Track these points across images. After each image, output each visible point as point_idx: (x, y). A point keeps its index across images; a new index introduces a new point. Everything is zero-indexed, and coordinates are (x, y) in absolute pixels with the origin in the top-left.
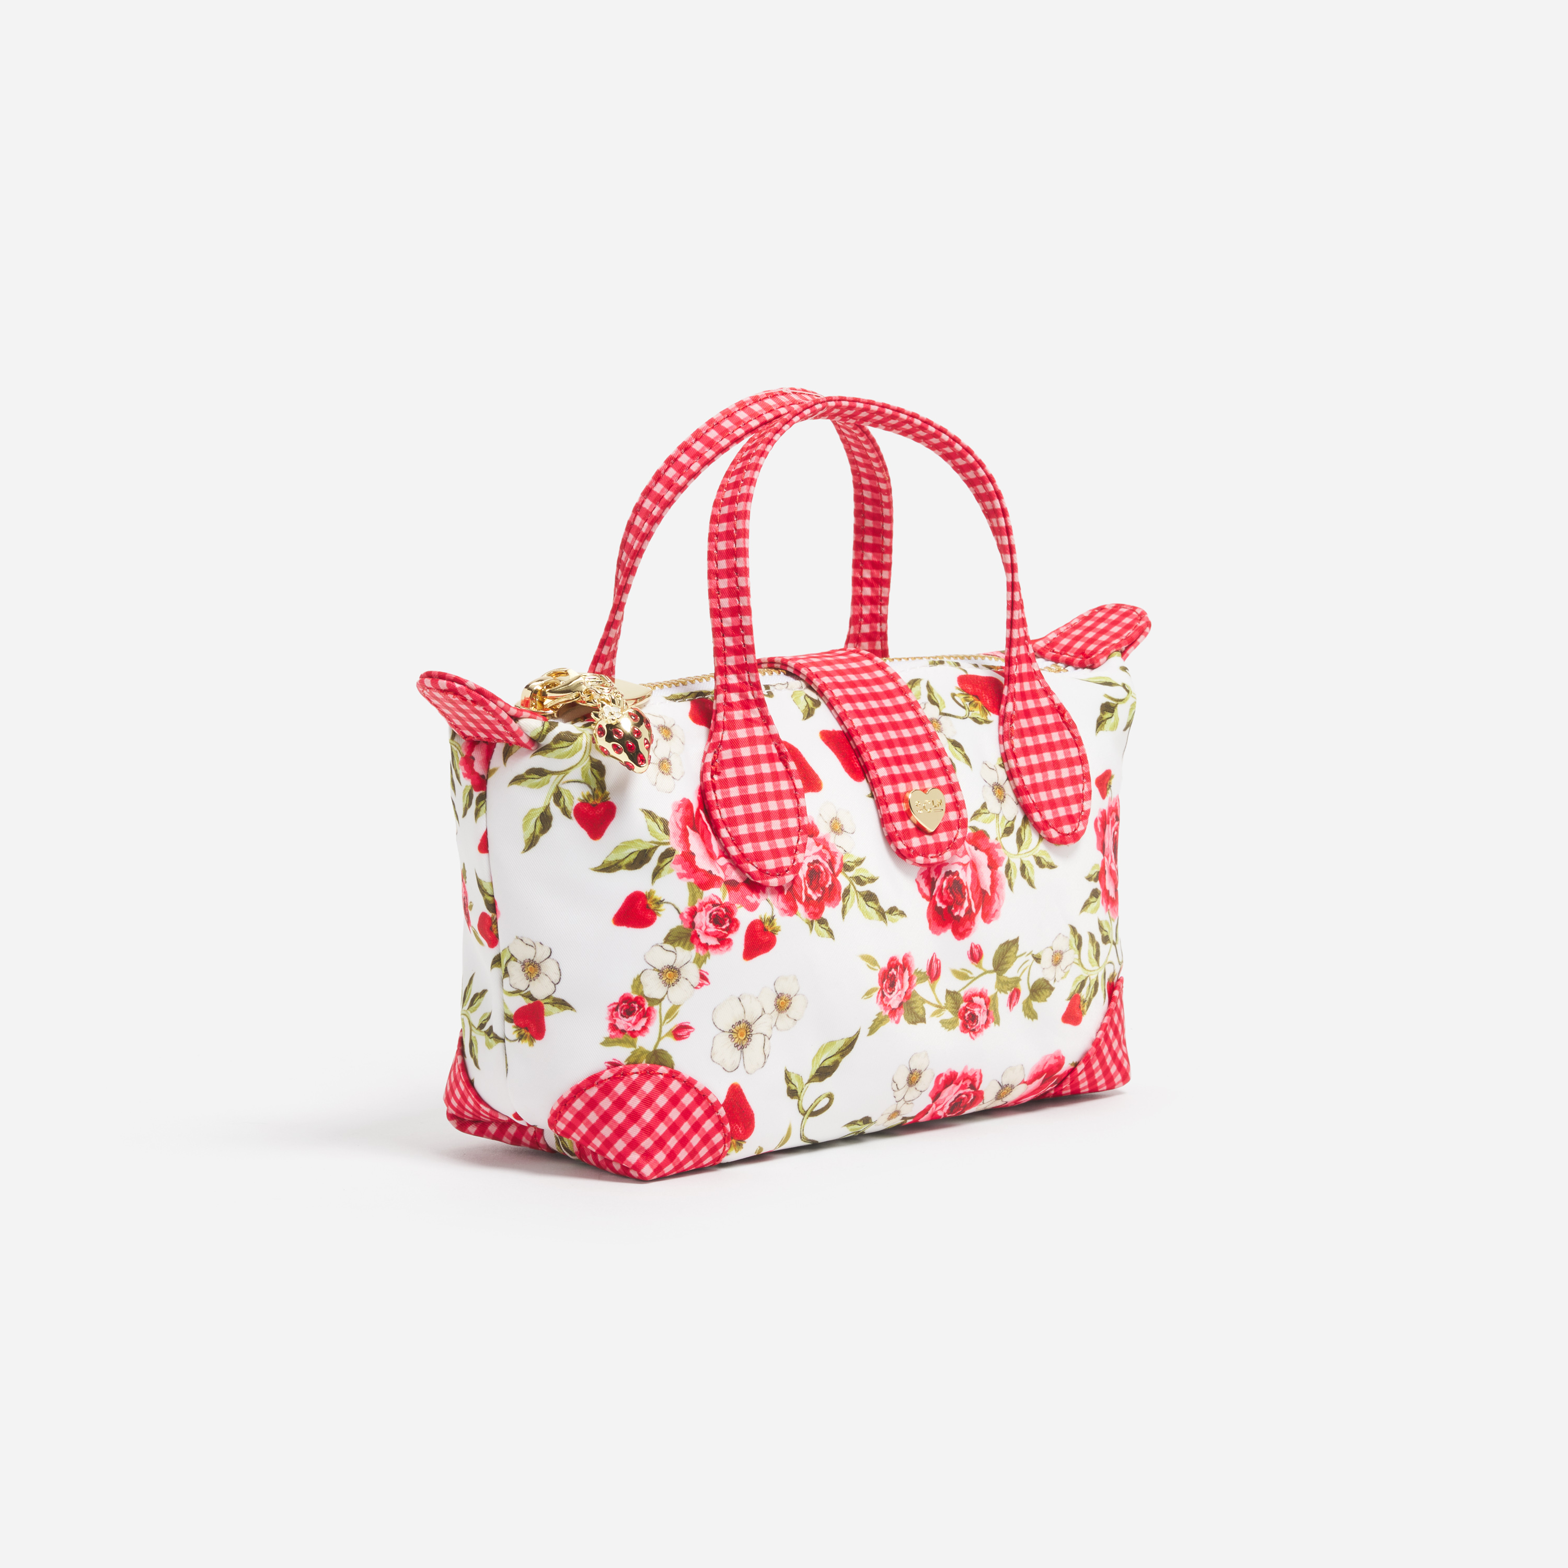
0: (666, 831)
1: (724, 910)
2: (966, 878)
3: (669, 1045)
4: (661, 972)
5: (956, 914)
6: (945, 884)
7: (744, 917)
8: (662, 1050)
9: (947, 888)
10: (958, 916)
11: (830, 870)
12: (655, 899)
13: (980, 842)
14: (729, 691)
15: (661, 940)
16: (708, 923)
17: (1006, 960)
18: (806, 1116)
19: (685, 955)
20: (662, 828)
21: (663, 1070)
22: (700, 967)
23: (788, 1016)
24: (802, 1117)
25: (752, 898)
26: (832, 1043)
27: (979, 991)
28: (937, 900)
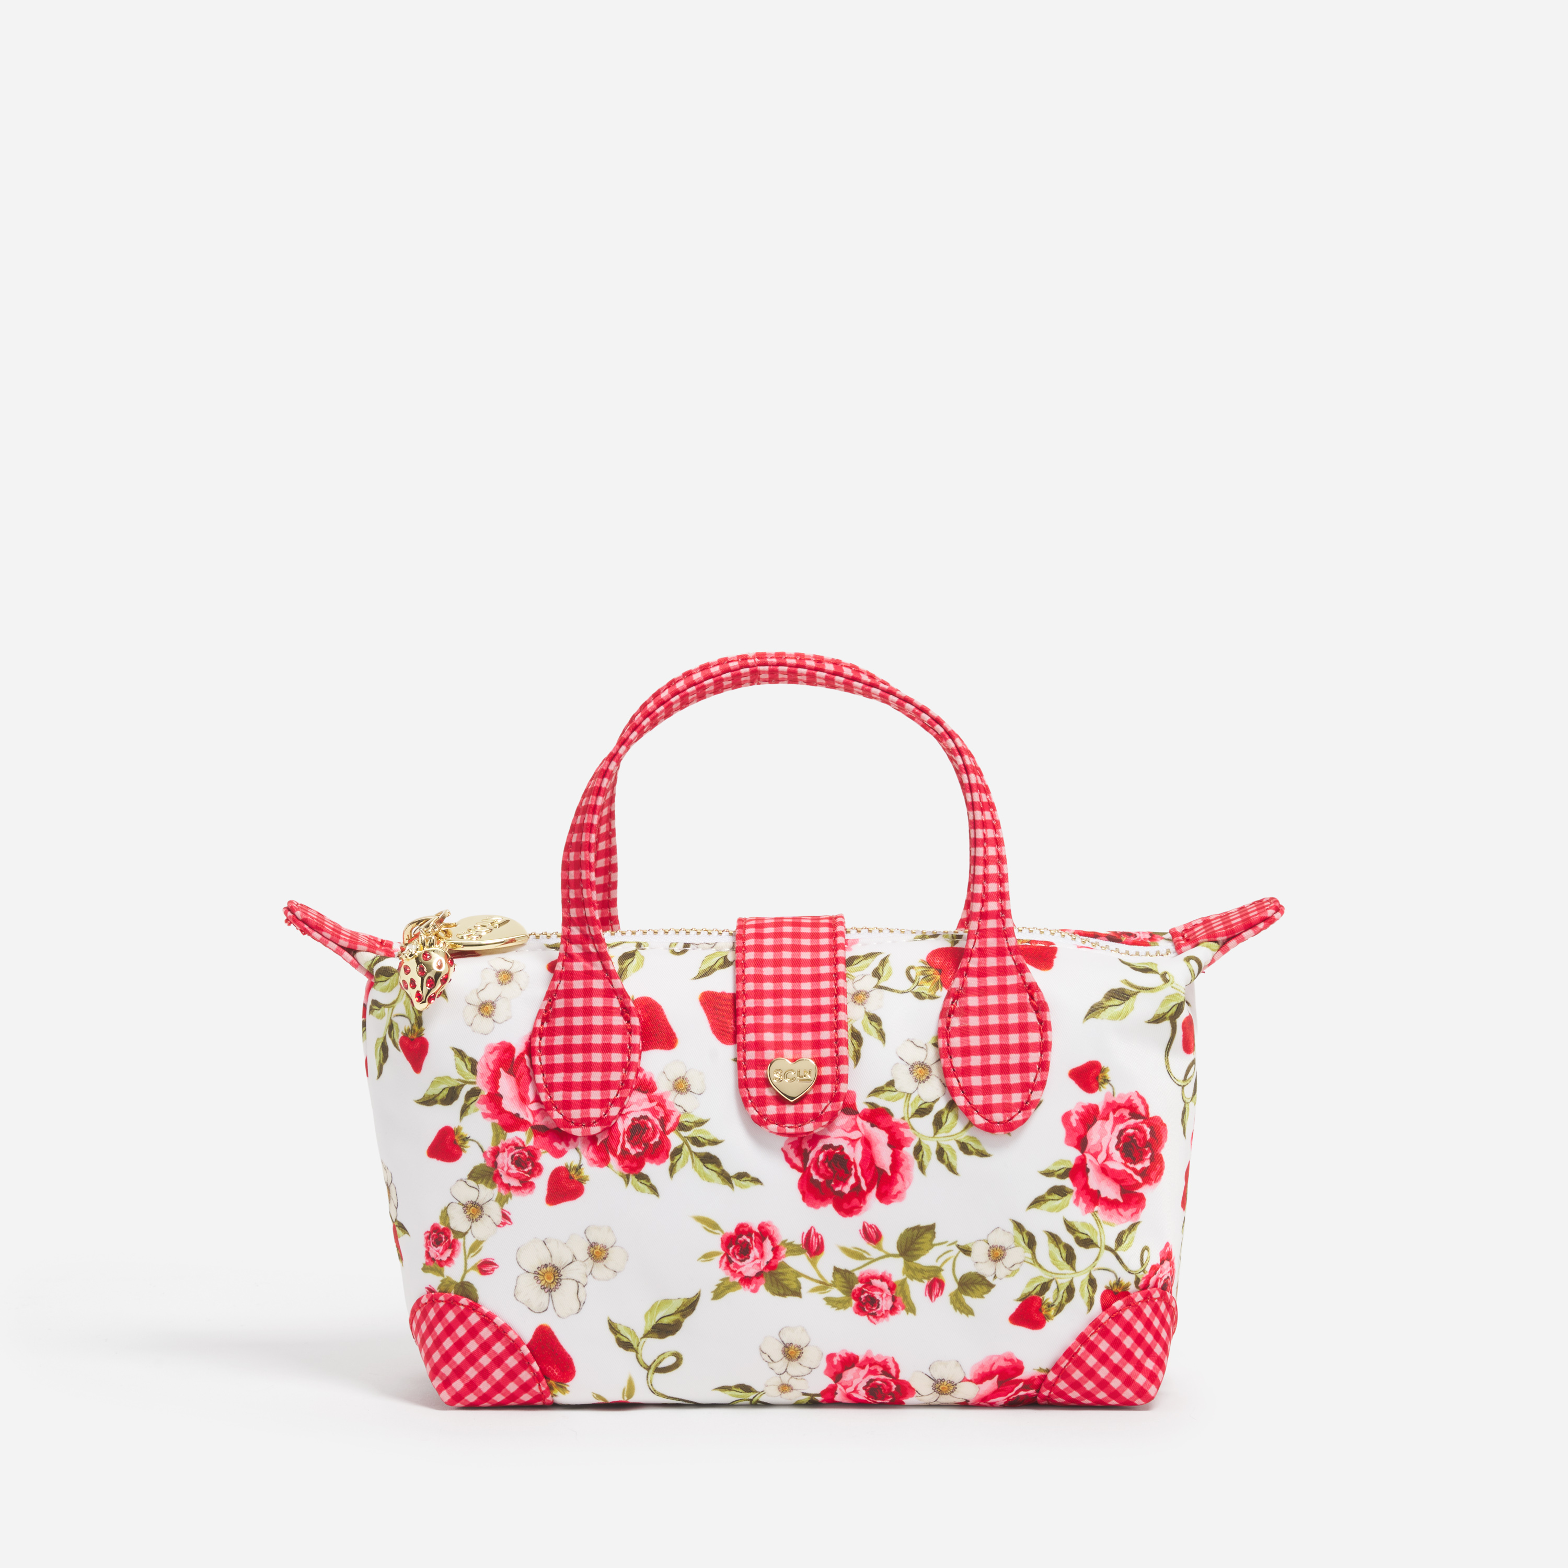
0: (474, 1071)
1: (526, 1153)
2: (856, 1154)
3: (474, 1278)
4: (465, 1207)
5: (837, 1189)
6: (821, 1157)
7: (548, 1162)
8: (469, 1283)
9: (823, 1162)
10: (840, 1192)
11: (660, 1127)
12: (462, 1136)
13: (880, 1119)
14: (572, 943)
15: (465, 1176)
16: (510, 1164)
17: (917, 1246)
18: (651, 1371)
19: (487, 1193)
20: (469, 1067)
21: (464, 1301)
22: (502, 1206)
23: (605, 1266)
24: (646, 1372)
25: (559, 1146)
26: (667, 1301)
27: (880, 1273)
28: (813, 1172)
